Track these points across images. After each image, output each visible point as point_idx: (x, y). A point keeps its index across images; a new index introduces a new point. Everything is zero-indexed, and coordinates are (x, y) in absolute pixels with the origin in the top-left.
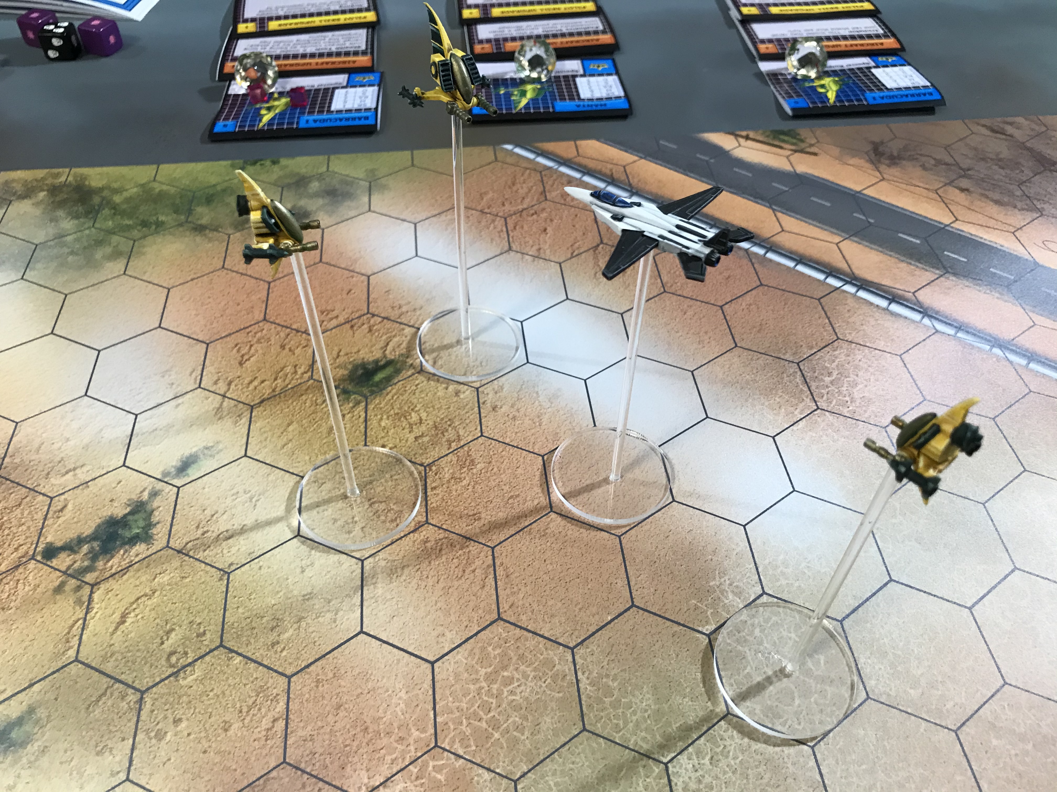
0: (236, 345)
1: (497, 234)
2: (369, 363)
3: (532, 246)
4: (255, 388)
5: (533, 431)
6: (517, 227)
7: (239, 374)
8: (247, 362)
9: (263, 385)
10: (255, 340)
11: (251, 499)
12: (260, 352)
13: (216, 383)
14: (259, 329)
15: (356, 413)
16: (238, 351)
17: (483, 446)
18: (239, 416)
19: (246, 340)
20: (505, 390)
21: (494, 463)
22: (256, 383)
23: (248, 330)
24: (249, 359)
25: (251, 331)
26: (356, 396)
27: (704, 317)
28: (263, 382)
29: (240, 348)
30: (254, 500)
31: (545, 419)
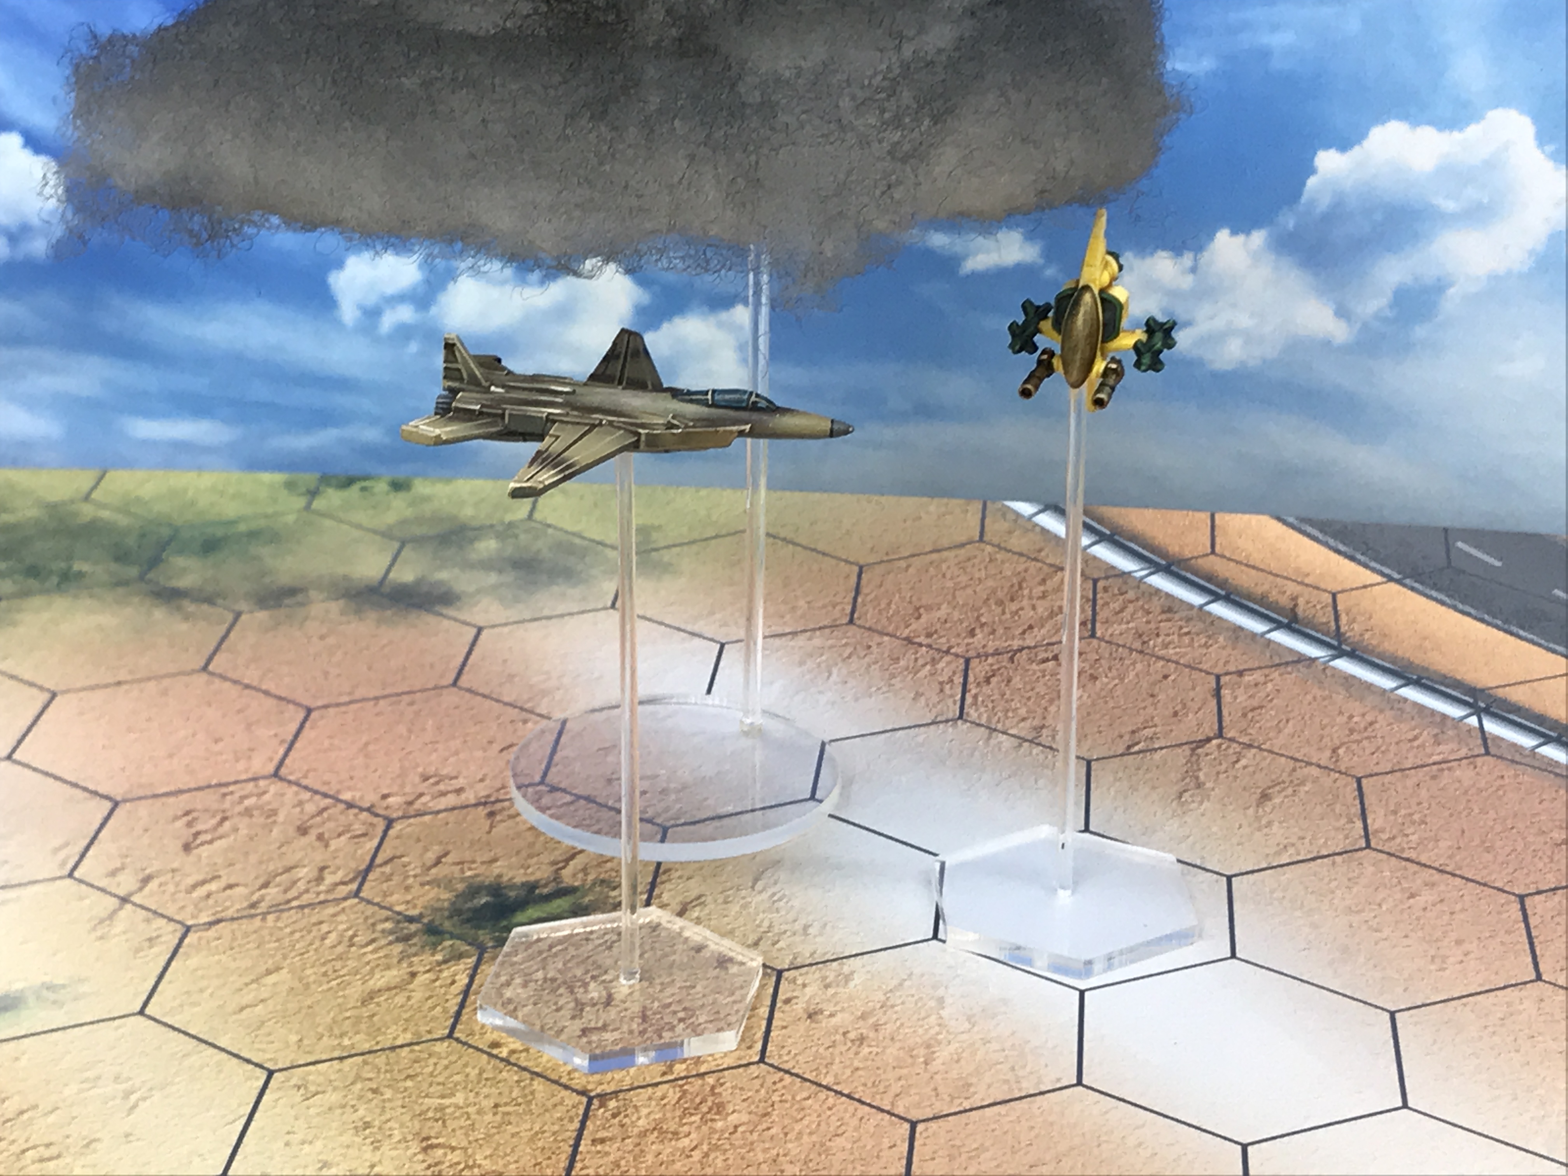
0: (187, 813)
1: (937, 687)
2: (513, 887)
3: (1024, 719)
4: (208, 896)
5: (905, 1071)
6: (994, 680)
7: (175, 865)
8: (206, 846)
9: (228, 892)
10: (239, 808)
11: (127, 1095)
12: (243, 832)
13: (113, 873)
14: (255, 791)
15: (445, 974)
16: (189, 824)
17: (757, 1082)
18: (150, 940)
19: (215, 806)
20: (852, 984)
21: (774, 1117)
22: (213, 886)
23: (224, 790)
24: (211, 842)
25: (232, 793)
26: (458, 942)
27: (1463, 910)
28: (230, 887)
29: (195, 819)
30: (133, 1098)
31: (943, 1054)
